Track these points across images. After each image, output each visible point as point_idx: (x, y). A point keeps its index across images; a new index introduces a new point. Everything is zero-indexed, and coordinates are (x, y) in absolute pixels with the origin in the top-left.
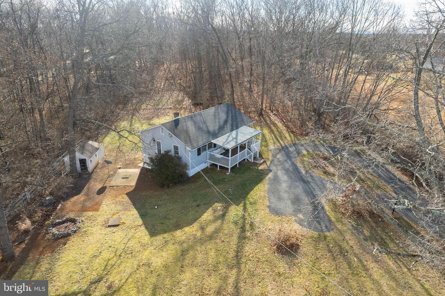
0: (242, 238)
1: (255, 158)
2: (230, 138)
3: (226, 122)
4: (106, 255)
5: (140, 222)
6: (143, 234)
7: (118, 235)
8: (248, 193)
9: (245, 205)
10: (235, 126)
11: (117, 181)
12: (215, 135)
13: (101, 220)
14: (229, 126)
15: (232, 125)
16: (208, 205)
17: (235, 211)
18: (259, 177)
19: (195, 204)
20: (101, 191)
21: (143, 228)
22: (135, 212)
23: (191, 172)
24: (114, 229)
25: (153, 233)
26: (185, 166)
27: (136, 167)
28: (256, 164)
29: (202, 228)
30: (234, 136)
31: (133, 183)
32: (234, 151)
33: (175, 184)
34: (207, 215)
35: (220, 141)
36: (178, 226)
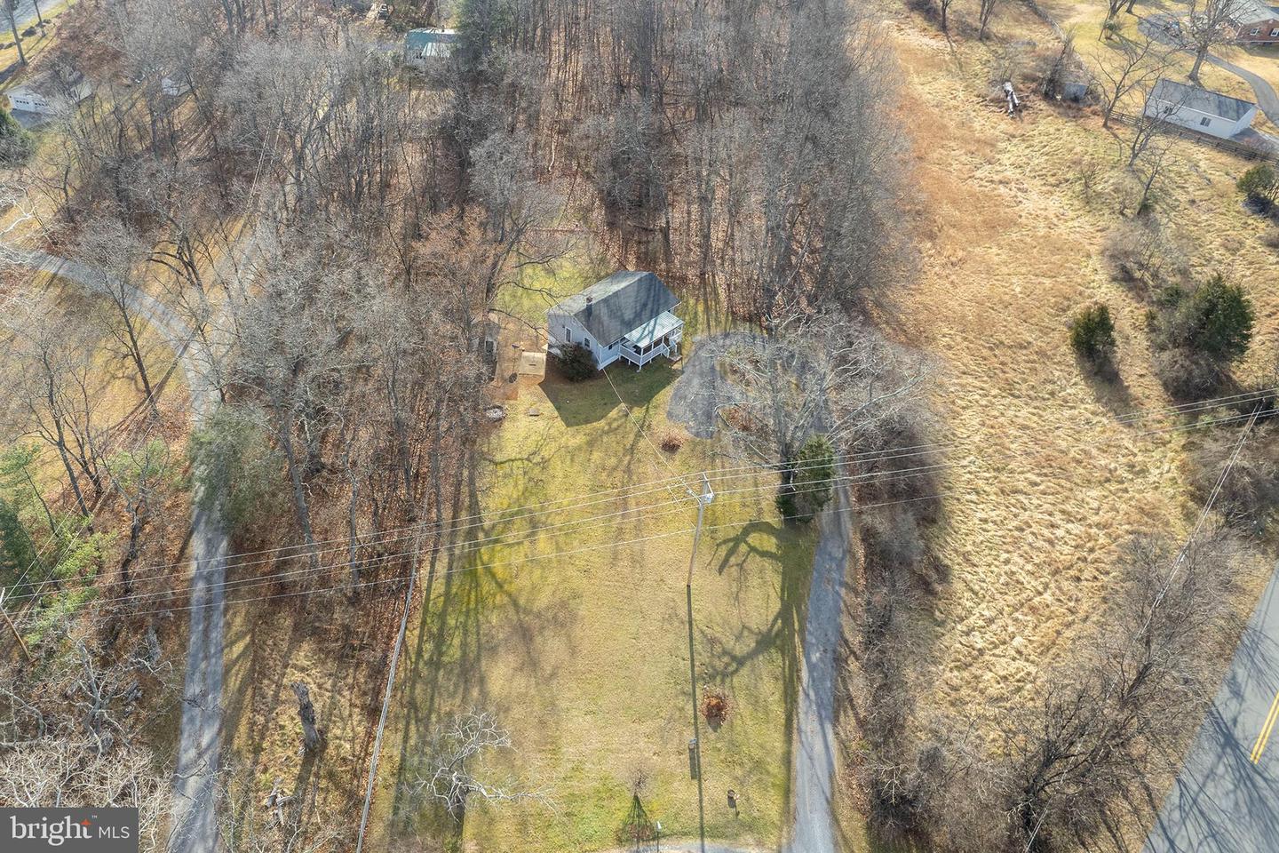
0: (639, 435)
1: (672, 353)
2: (646, 332)
3: (645, 305)
4: (533, 437)
5: (556, 414)
6: (560, 423)
7: (540, 424)
8: (653, 397)
9: (648, 408)
10: (655, 313)
11: (524, 368)
12: (630, 326)
13: (521, 408)
14: (648, 312)
15: (652, 311)
16: (615, 404)
17: (637, 413)
18: (670, 376)
19: (603, 402)
20: (513, 377)
21: (559, 419)
22: (550, 404)
23: (601, 366)
24: (536, 418)
25: (568, 425)
26: (597, 362)
27: (540, 350)
28: (671, 362)
29: (610, 424)
30: (651, 328)
31: (542, 373)
32: (648, 349)
33: (584, 379)
34: (613, 414)
35: (634, 335)
36: (587, 421)
